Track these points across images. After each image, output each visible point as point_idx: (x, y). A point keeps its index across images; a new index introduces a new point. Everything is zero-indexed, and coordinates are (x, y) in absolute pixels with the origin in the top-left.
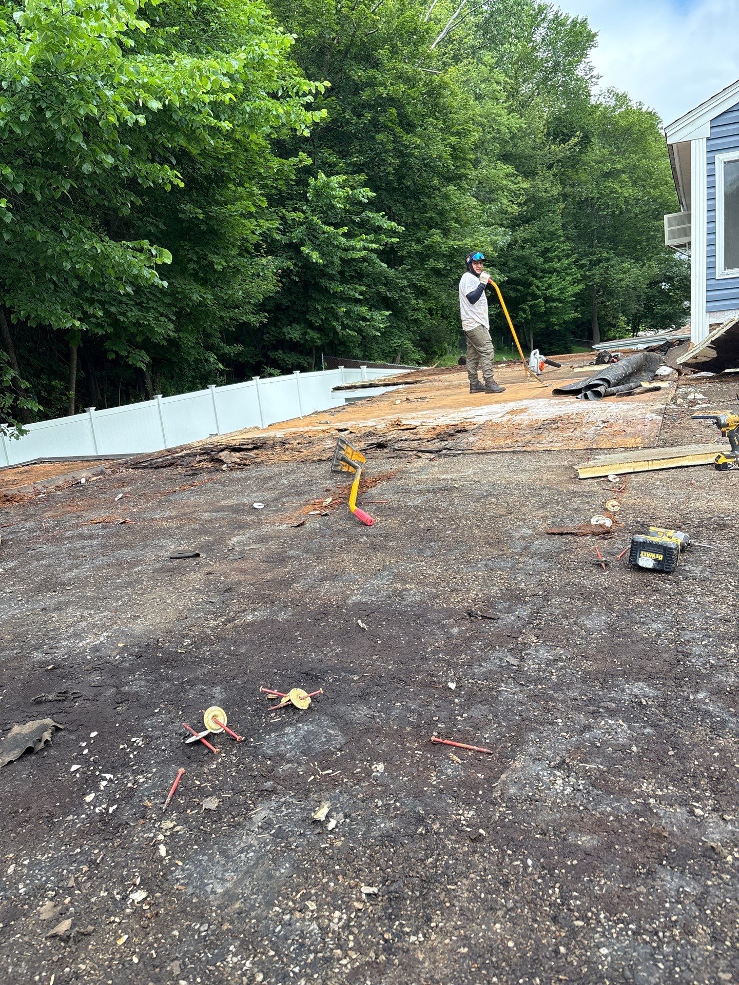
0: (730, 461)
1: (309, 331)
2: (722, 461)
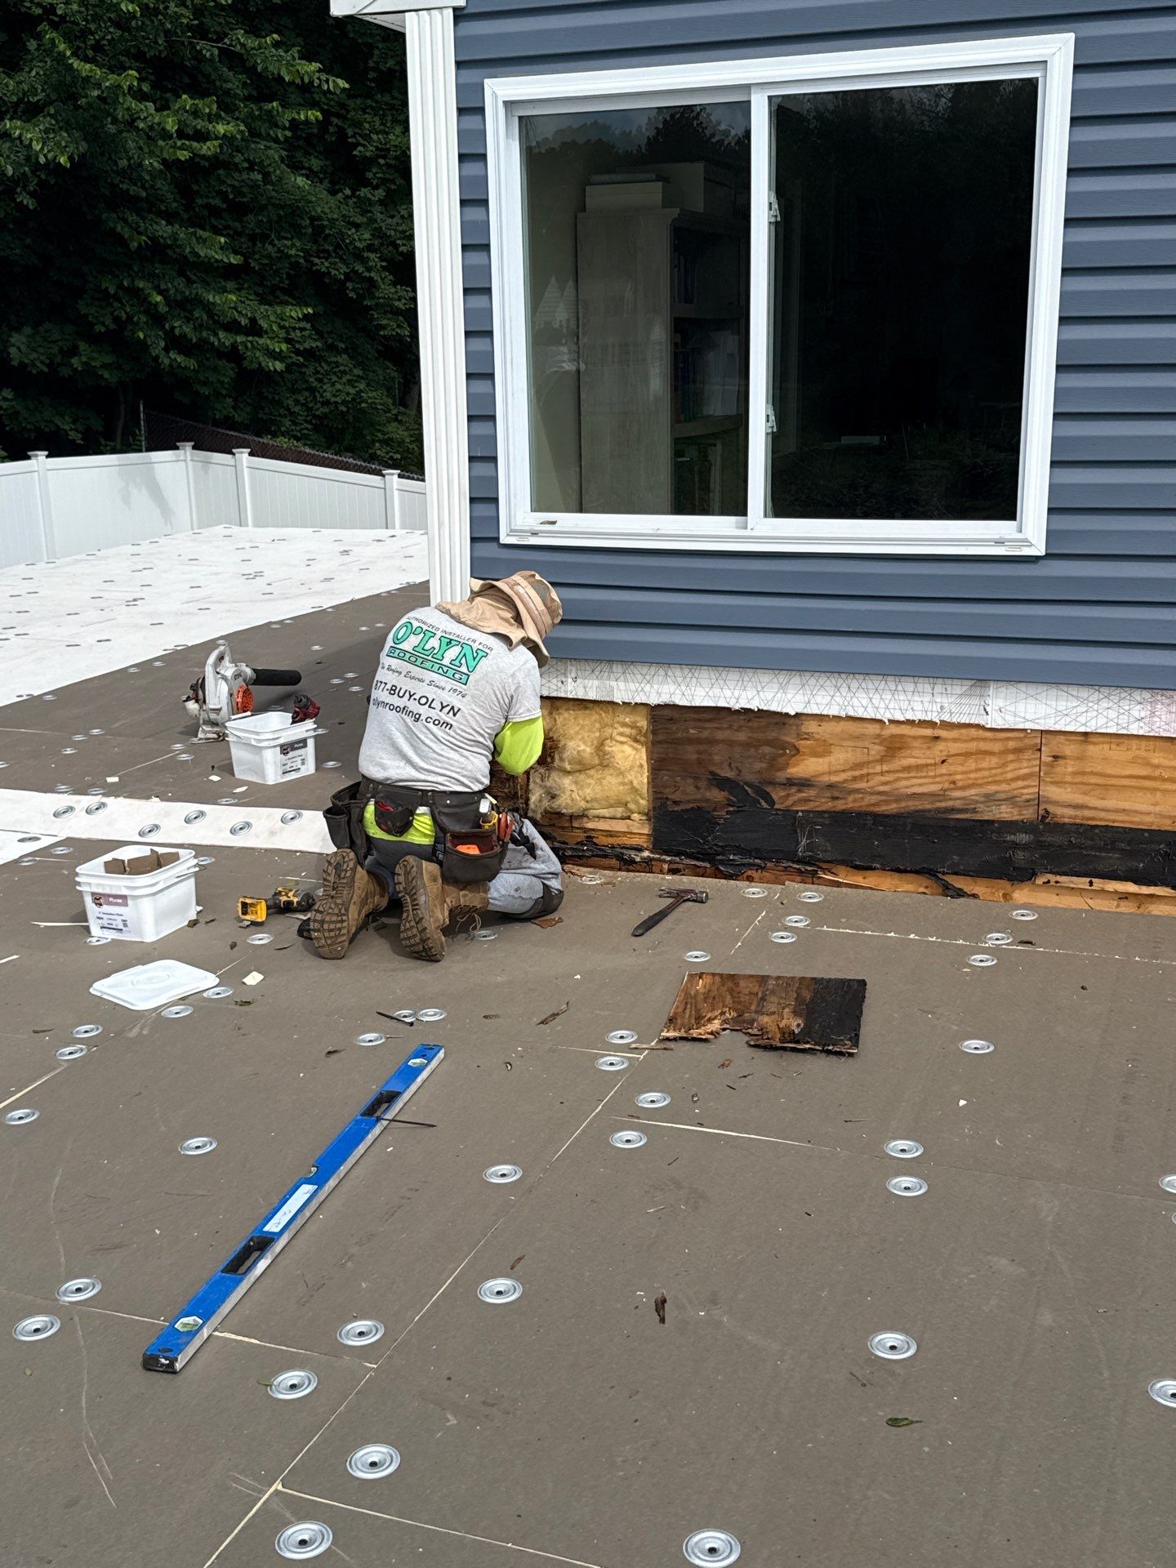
1: (82, 346)
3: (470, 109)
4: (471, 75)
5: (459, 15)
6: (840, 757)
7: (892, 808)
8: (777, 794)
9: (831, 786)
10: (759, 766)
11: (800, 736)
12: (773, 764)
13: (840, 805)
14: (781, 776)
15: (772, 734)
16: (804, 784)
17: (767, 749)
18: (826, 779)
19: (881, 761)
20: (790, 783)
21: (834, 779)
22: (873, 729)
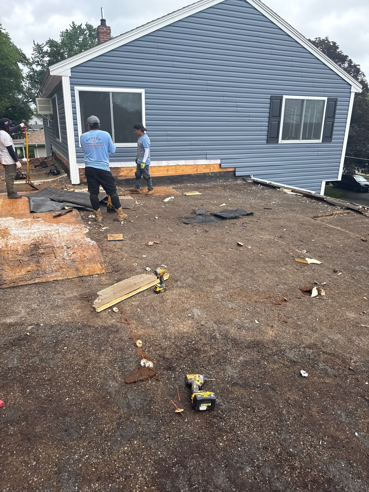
0: (161, 289)
2: (158, 289)
3: (72, 90)
4: (72, 86)
5: (70, 77)
6: (125, 172)
7: (132, 178)
8: (118, 178)
9: (125, 176)
10: (116, 174)
11: (121, 170)
12: (117, 174)
13: (126, 178)
14: (119, 175)
15: (117, 170)
16: (121, 176)
17: (117, 172)
18: (124, 175)
19: (130, 172)
20: (120, 176)
21: (125, 175)
22: (129, 168)
